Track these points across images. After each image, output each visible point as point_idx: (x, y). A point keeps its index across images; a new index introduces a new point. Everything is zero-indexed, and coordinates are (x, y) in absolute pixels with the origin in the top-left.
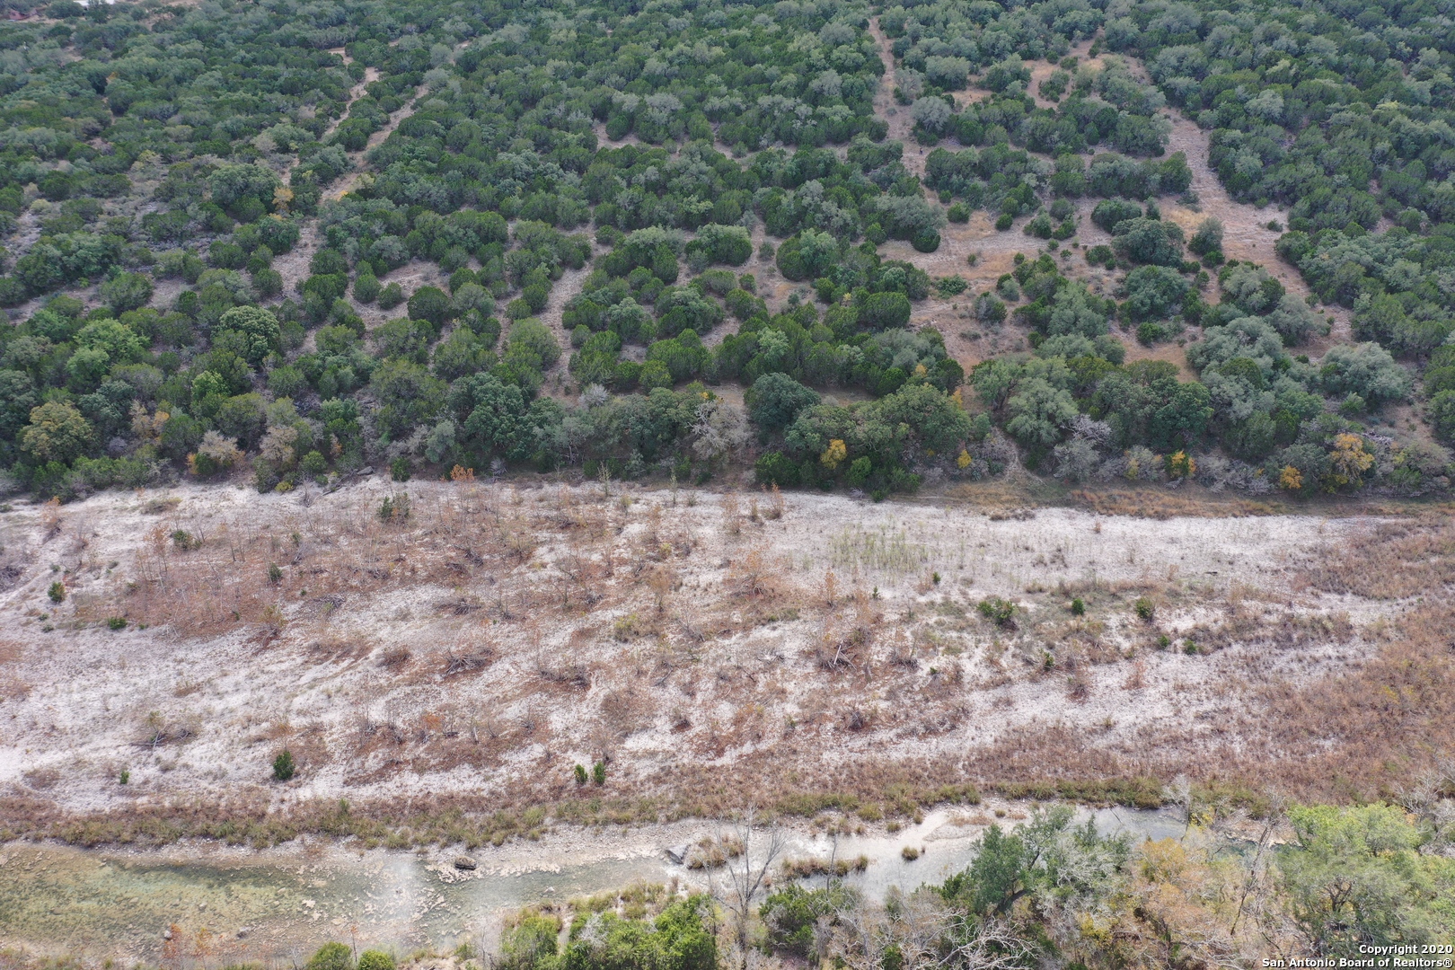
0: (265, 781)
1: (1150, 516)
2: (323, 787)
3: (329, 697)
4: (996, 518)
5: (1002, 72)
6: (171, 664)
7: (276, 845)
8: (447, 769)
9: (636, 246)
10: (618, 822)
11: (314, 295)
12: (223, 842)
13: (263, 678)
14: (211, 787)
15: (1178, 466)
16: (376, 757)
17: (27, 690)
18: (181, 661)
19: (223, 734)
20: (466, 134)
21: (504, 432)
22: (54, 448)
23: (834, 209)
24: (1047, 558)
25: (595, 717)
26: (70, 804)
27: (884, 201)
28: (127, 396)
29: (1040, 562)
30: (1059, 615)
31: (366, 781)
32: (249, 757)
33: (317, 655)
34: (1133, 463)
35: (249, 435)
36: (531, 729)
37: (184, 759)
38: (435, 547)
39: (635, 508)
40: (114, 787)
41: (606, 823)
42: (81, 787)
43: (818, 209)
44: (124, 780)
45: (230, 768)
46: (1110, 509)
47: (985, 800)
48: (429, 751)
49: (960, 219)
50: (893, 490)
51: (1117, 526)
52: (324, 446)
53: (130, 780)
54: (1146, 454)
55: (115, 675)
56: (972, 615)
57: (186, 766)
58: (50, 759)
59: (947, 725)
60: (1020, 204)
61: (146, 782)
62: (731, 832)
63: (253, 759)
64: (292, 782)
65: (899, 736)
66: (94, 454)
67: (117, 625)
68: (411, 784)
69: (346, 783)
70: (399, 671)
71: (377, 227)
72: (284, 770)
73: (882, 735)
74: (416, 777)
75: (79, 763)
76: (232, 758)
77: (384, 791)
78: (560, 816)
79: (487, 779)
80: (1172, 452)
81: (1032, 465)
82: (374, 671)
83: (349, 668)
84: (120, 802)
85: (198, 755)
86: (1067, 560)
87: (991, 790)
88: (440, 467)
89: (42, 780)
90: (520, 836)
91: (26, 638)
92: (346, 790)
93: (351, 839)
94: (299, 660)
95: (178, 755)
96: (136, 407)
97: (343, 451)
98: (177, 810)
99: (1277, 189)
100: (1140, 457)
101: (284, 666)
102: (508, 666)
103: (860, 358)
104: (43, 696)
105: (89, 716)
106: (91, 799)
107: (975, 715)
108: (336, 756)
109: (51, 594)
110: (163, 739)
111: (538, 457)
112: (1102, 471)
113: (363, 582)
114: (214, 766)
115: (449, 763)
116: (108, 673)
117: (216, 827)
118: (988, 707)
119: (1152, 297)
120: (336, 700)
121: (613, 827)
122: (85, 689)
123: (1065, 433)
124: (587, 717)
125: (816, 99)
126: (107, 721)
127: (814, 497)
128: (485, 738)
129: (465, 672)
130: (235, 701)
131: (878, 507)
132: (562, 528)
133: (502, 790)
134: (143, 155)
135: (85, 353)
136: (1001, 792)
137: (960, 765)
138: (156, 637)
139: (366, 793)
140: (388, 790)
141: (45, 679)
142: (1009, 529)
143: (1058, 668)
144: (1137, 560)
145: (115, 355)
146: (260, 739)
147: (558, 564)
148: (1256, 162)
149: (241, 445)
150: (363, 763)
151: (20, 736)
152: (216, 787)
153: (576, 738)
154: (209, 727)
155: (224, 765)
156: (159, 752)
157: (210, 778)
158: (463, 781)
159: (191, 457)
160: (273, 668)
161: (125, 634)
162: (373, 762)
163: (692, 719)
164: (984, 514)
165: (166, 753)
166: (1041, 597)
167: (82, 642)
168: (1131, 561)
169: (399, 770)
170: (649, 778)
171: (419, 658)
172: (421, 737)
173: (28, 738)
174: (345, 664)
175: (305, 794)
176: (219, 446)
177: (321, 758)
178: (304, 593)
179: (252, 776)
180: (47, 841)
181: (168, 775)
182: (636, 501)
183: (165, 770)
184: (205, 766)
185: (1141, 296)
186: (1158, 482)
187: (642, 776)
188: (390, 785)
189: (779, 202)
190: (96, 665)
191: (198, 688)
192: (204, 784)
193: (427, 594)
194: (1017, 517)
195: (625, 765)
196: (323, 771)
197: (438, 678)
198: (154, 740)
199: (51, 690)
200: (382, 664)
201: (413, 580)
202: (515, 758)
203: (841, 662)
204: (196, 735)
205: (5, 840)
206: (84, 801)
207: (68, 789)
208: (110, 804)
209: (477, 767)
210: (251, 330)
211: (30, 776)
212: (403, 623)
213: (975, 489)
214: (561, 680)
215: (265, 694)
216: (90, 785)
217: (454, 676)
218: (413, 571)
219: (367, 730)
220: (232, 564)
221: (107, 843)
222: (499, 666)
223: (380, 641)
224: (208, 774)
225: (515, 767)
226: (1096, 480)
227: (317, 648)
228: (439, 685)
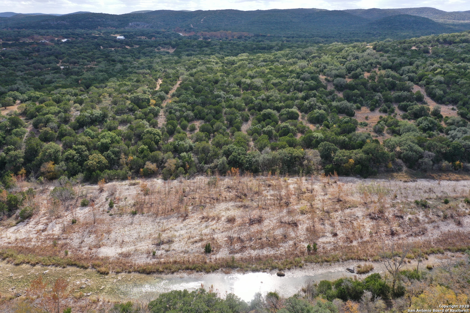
0: (202, 253)
1: (453, 180)
2: (223, 254)
3: (214, 230)
4: (405, 182)
5: (356, 73)
6: (156, 224)
7: (213, 271)
8: (262, 248)
9: (265, 114)
10: (327, 261)
11: (171, 126)
12: (194, 271)
13: (189, 226)
14: (184, 255)
15: (458, 165)
16: (237, 245)
17: (110, 231)
18: (159, 223)
19: (182, 241)
20: (201, 89)
21: (242, 160)
22: (97, 167)
23: (321, 105)
24: (427, 191)
25: (305, 233)
26: (137, 262)
27: (334, 104)
28: (119, 152)
29: (425, 192)
30: (441, 204)
31: (237, 253)
32: (195, 247)
33: (204, 220)
34: (444, 164)
35: (161, 164)
36: (285, 237)
37: (172, 248)
38: (230, 192)
39: (289, 181)
40: (151, 256)
41: (322, 262)
42: (140, 256)
43: (316, 105)
44: (154, 255)
45: (189, 250)
46: (440, 179)
47: (445, 253)
48: (255, 243)
49: (359, 108)
50: (369, 175)
51: (444, 183)
52: (184, 166)
53: (156, 254)
54: (446, 162)
55: (138, 227)
56: (413, 205)
57: (174, 250)
58: (125, 250)
59: (422, 233)
60: (376, 104)
61: (162, 255)
62: (368, 264)
63: (196, 247)
64: (212, 253)
65: (407, 236)
66: (109, 169)
67: (134, 214)
68: (254, 253)
69: (230, 253)
70: (233, 223)
71: (184, 109)
72: (208, 250)
73: (402, 236)
74: (253, 251)
75: (136, 250)
76: (189, 247)
77: (244, 255)
78: (306, 261)
79: (277, 251)
80: (455, 161)
81: (410, 167)
82: (225, 223)
83: (217, 222)
84: (155, 260)
85: (176, 246)
86: (434, 191)
87: (446, 250)
88: (223, 172)
89: (127, 255)
90: (295, 266)
91: (104, 217)
92: (231, 255)
93: (238, 269)
94: (199, 221)
95: (170, 247)
97: (190, 167)
98: (175, 262)
99: (451, 99)
100: (445, 164)
101: (195, 223)
102: (269, 221)
103: (347, 139)
104: (116, 233)
105: (134, 238)
106: (144, 260)
107: (429, 230)
108: (223, 246)
109: (109, 205)
110: (163, 243)
111: (253, 168)
112: (434, 168)
113: (210, 201)
114: (184, 249)
115: (262, 247)
116: (136, 226)
117: (190, 266)
118: (432, 228)
119: (428, 125)
120: (216, 231)
121: (326, 263)
122: (130, 231)
124: (303, 233)
125: (303, 79)
126: (140, 239)
127: (346, 178)
128: (271, 239)
129: (255, 223)
130: (183, 232)
131: (366, 180)
132: (268, 186)
133: (284, 253)
134: (103, 94)
135: (104, 141)
136: (449, 250)
137: (432, 243)
138: (148, 216)
139: (238, 256)
140: (246, 254)
141: (115, 228)
142: (411, 184)
143: (448, 218)
144: (456, 190)
145: (112, 142)
146: (196, 242)
147: (271, 195)
148: (442, 92)
149: (158, 167)
150: (234, 247)
151: (112, 244)
152: (186, 255)
153: (302, 239)
154: (177, 239)
155: (187, 249)
156: (162, 246)
157: (183, 253)
158: (266, 252)
159: (141, 170)
160: (191, 223)
161: (137, 216)
162: (237, 246)
163: (338, 233)
164: (401, 181)
165: (166, 247)
166: (432, 200)
167: (124, 218)
168: (455, 191)
169: (247, 249)
170: (331, 249)
171: (239, 221)
172: (251, 240)
173: (116, 244)
174: (215, 222)
175: (218, 256)
176: (151, 166)
177: (219, 247)
178: (192, 204)
179: (197, 252)
181: (169, 253)
182: (289, 180)
183: (167, 251)
184: (180, 250)
185: (424, 124)
186: (451, 171)
187: (329, 248)
188: (244, 253)
189: (304, 103)
190: (132, 224)
191: (168, 229)
192: (182, 255)
193: (231, 204)
194: (411, 181)
195: (322, 246)
196: (221, 250)
197: (247, 225)
198: (160, 243)
199: (118, 231)
200: (227, 221)
201: (226, 200)
202: (284, 245)
203: (379, 217)
204: (173, 242)
205: (118, 273)
206: (142, 261)
207: (135, 257)
208: (152, 261)
209: (272, 248)
210: (154, 134)
211: (121, 254)
212: (228, 211)
213: (395, 174)
214: (289, 224)
215: (192, 230)
216: (142, 256)
217: (252, 224)
218: (225, 198)
219: (230, 239)
220: (165, 197)
221: (154, 272)
222: (266, 221)
223: (223, 216)
224: (182, 252)
225: (285, 247)
226: (433, 171)
227: (203, 218)
228: (249, 226)
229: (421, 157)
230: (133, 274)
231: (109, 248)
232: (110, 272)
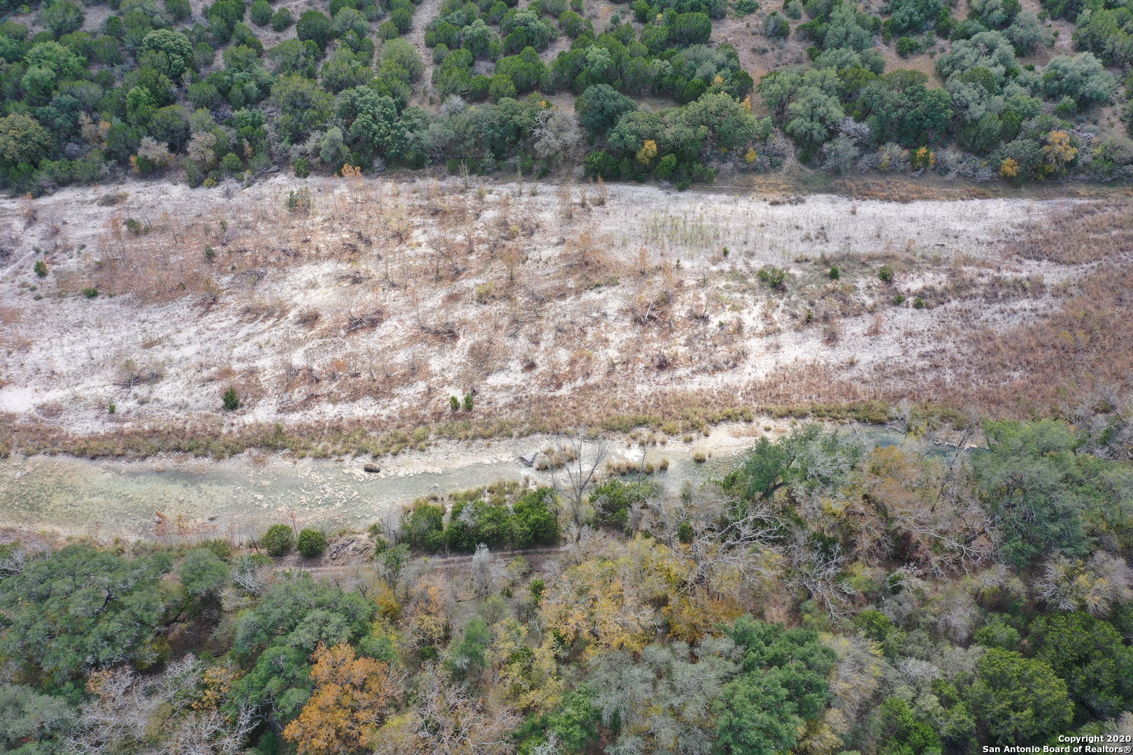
0: (218, 410)
1: (896, 200)
2: (262, 414)
3: (261, 347)
4: (774, 203)
6: (137, 324)
7: (231, 456)
8: (354, 401)
10: (484, 438)
11: (218, 19)
12: (191, 454)
13: (209, 334)
14: (178, 415)
15: (921, 159)
16: (300, 392)
17: (29, 344)
18: (144, 321)
19: (183, 376)
21: (382, 136)
22: (21, 152)
24: (813, 234)
25: (464, 360)
26: (74, 428)
28: (73, 108)
29: (807, 238)
30: (820, 280)
31: (294, 410)
32: (204, 393)
33: (248, 316)
34: (885, 157)
35: (178, 141)
36: (415, 370)
37: (156, 395)
38: (333, 231)
39: (489, 198)
40: (105, 415)
41: (474, 438)
42: (80, 416)
44: (112, 410)
45: (191, 401)
46: (865, 194)
47: (757, 419)
48: (340, 387)
50: (693, 181)
51: (871, 209)
52: (238, 149)
53: (117, 410)
54: (896, 149)
55: (94, 333)
56: (752, 280)
57: (157, 400)
58: (55, 395)
59: (731, 363)
61: (129, 412)
62: (567, 443)
63: (207, 394)
64: (238, 411)
65: (693, 372)
66: (54, 157)
67: (92, 295)
68: (330, 411)
69: (279, 411)
70: (312, 327)
72: (231, 403)
73: (681, 372)
74: (331, 406)
75: (76, 399)
76: (192, 394)
77: (308, 417)
78: (440, 434)
79: (384, 408)
80: (917, 148)
81: (805, 160)
82: (293, 328)
83: (274, 325)
84: (110, 427)
85: (166, 391)
86: (829, 236)
87: (761, 412)
88: (332, 166)
89: (51, 411)
90: (411, 448)
91: (22, 305)
92: (279, 416)
93: (287, 451)
94: (235, 320)
95: (151, 392)
96: (84, 118)
97: (254, 153)
98: (154, 432)
100: (892, 151)
101: (223, 325)
102: (395, 323)
103: (669, 70)
104: (41, 349)
105: (79, 363)
106: (89, 425)
107: (751, 356)
108: (270, 391)
109: (36, 270)
110: (138, 380)
111: (410, 156)
112: (860, 164)
113: (279, 259)
114: (178, 399)
115: (354, 397)
116: (89, 331)
117: (185, 444)
118: (762, 350)
119: (911, 15)
120: (266, 350)
121: (479, 441)
122: (73, 343)
123: (833, 134)
124: (458, 361)
126: (93, 367)
127: (631, 188)
128: (381, 377)
129: (362, 328)
130: (189, 351)
131: (681, 195)
132: (433, 215)
133: (396, 415)
136: (769, 413)
137: (739, 394)
138: (123, 303)
139: (294, 419)
140: (311, 416)
141: (41, 336)
142: (785, 212)
143: (817, 320)
144: (883, 235)
145: (60, 73)
146: (211, 380)
147: (430, 243)
149: (172, 148)
150: (291, 397)
151: (29, 379)
152: (181, 415)
153: (450, 376)
154: (172, 371)
155: (186, 399)
156: (136, 389)
157: (177, 409)
158: (364, 409)
159: (133, 159)
160: (215, 326)
161: (98, 301)
162: (298, 395)
163: (537, 361)
164: (765, 200)
165: (141, 390)
166: (807, 265)
167: (65, 307)
168: (878, 236)
169: (318, 402)
170: (506, 406)
171: (327, 320)
172: (333, 377)
173: (35, 380)
174: (271, 322)
175: (249, 419)
176: (154, 149)
177: (259, 394)
178: (233, 268)
179: (207, 407)
180: (60, 455)
181: (145, 407)
182: (490, 192)
183: (142, 403)
184: (171, 400)
185: (902, 14)
186: (904, 172)
187: (501, 403)
188: (311, 412)
190: (79, 325)
191: (159, 341)
192: (172, 413)
193: (328, 267)
194: (791, 202)
195: (487, 396)
196: (261, 403)
197: (343, 332)
198: (130, 382)
199: (47, 344)
200: (299, 322)
201: (318, 257)
202: (405, 392)
203: (651, 318)
204: (162, 377)
205: (28, 455)
206: (84, 425)
207: (70, 417)
208: (102, 428)
209: (376, 399)
210: (168, 51)
211: (41, 408)
212: (313, 291)
213: (759, 179)
214: (437, 333)
215: (211, 345)
216: (86, 414)
217: (354, 331)
218: (317, 249)
219: (291, 372)
220: (175, 245)
221: (105, 456)
222: (388, 323)
223: (296, 305)
224: (175, 405)
225: (408, 396)
226: (855, 171)
227: (247, 310)
228: (344, 338)
230: (61, 459)
231: (19, 389)
232: (12, 453)
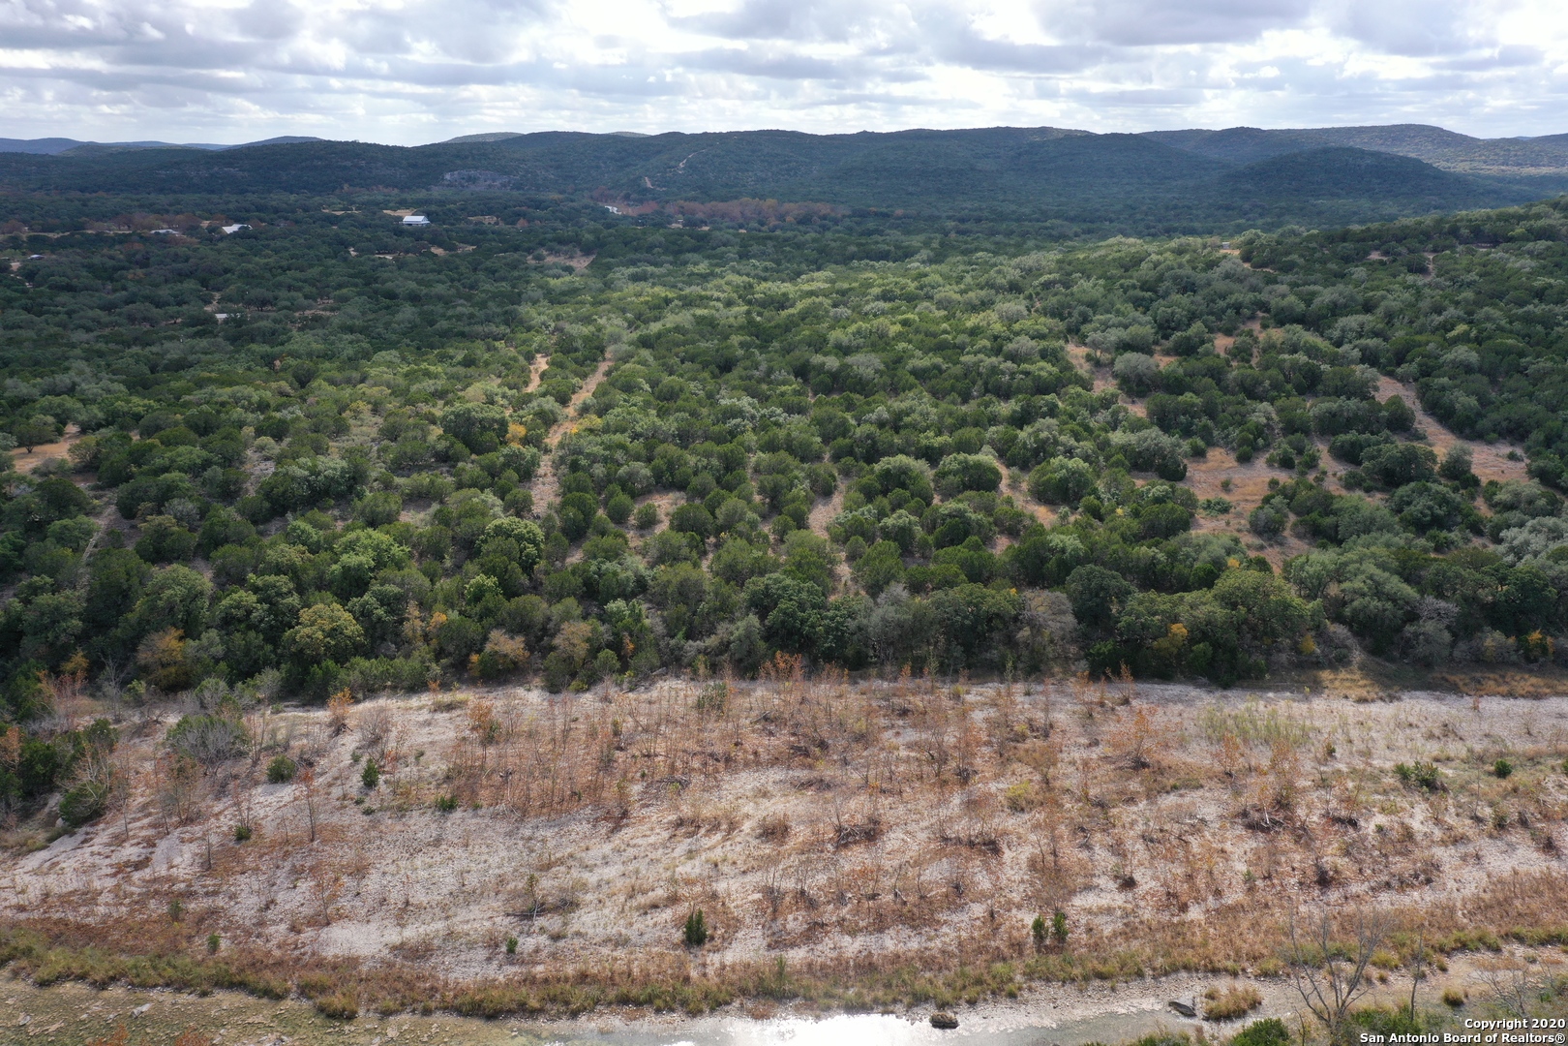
0: (675, 946)
1: (1523, 696)
2: (745, 950)
3: (716, 865)
4: (1362, 700)
5: (1188, 338)
6: (521, 843)
7: (712, 1010)
8: (881, 930)
9: (888, 471)
10: (1102, 976)
11: (575, 511)
12: (649, 1008)
13: (631, 852)
14: (615, 954)
15: (1537, 645)
16: (795, 919)
17: (365, 868)
18: (530, 839)
19: (608, 904)
20: (677, 388)
21: (813, 626)
22: (327, 647)
23: (1072, 442)
24: (1437, 732)
25: (1026, 877)
26: (455, 975)
27: (1117, 437)
29: (1431, 736)
30: (1485, 778)
31: (793, 945)
32: (651, 923)
33: (683, 830)
34: (1488, 642)
35: (539, 637)
36: (958, 892)
37: (575, 927)
38: (771, 734)
39: (970, 698)
40: (501, 956)
41: (1086, 978)
42: (463, 957)
43: (1056, 442)
44: (511, 950)
45: (632, 933)
46: (1479, 690)
47: (1506, 948)
48: (856, 912)
49: (1199, 454)
50: (1240, 678)
51: (1492, 705)
52: (616, 646)
53: (518, 949)
54: (1498, 635)
55: (459, 852)
56: (1389, 780)
57: (578, 934)
58: (412, 933)
59: (1422, 877)
60: (1255, 439)
61: (537, 951)
62: (1241, 985)
63: (655, 925)
64: (708, 946)
65: (1373, 889)
66: (369, 655)
67: (447, 807)
68: (852, 946)
69: (770, 947)
70: (783, 843)
71: (619, 455)
72: (695, 935)
73: (1355, 889)
74: (847, 938)
75: (450, 935)
76: (631, 924)
77: (817, 953)
78: (1030, 975)
79: (930, 939)
80: (1526, 632)
81: (1375, 651)
82: (755, 842)
83: (725, 839)
85: (585, 920)
86: (1461, 733)
87: (1507, 937)
88: (748, 667)
89: (418, 952)
90: (993, 993)
91: (346, 820)
92: (773, 954)
93: (798, 1001)
94: (666, 835)
95: (565, 924)
96: (413, 610)
97: (638, 649)
98: (583, 977)
99: (1505, 424)
100: (1493, 640)
101: (652, 839)
102: (902, 836)
103: (1162, 557)
104: (384, 873)
105: (445, 891)
106: (478, 970)
107: (1446, 868)
108: (748, 921)
109: (364, 777)
110: (542, 909)
111: (849, 652)
112: (1457, 653)
113: (705, 764)
114: (612, 931)
115: (880, 925)
116: (451, 850)
117: (635, 991)
118: (1456, 862)
120: (725, 868)
121: (1097, 983)
122: (430, 866)
124: (1017, 878)
125: (1013, 357)
126: (466, 896)
127: (1163, 687)
128: (912, 899)
129: (855, 842)
130: (610, 872)
131: (1229, 693)
132: (900, 715)
133: (953, 948)
134: (354, 405)
135: (351, 559)
136: (1520, 939)
137: (1460, 913)
138: (494, 816)
139: (796, 956)
140: (825, 950)
141: (382, 857)
142: (1382, 710)
143: (1511, 825)
144: (1534, 731)
145: (380, 564)
146: (655, 906)
147: (910, 746)
148: (1473, 401)
149: (530, 647)
150: (784, 926)
151: (371, 912)
152: (620, 953)
153: (1016, 897)
154: (589, 897)
155: (624, 931)
156: (540, 921)
157: (610, 946)
158: (893, 942)
159: (475, 658)
160: (639, 841)
161: (458, 814)
162: (794, 922)
163: (1137, 876)
164: (1346, 697)
165: (552, 922)
166: (1453, 764)
167: (412, 822)
168: (1529, 734)
169: (827, 933)
170: (1115, 935)
171: (800, 833)
172: (840, 899)
173: (382, 914)
174: (718, 836)
175: (727, 957)
176: (506, 644)
177: (734, 925)
178: (643, 775)
179: (659, 941)
180: (438, 1013)
181: (561, 944)
182: (968, 693)
183: (556, 937)
184: (601, 933)
186: (1514, 665)
187: (1108, 931)
188: (820, 947)
189: (1016, 437)
190: (437, 842)
191: (561, 862)
192: (605, 951)
193: (776, 774)
194: (1381, 699)
195: (1083, 922)
196: (740, 935)
197: (830, 847)
198: (531, 910)
199: (392, 868)
200: (761, 835)
201: (758, 763)
202: (955, 918)
203: (1275, 823)
204: (578, 905)
205: (386, 1013)
206: (469, 972)
207: (447, 960)
208: (502, 973)
209: (914, 928)
210: (520, 538)
211: (398, 949)
212: (765, 800)
213: (1326, 675)
214: (971, 844)
215: (642, 865)
216: (471, 955)
217: (846, 846)
218: (755, 753)
219: (772, 896)
220: (553, 750)
221: (510, 1013)
222: (892, 835)
223: (748, 816)
224: (607, 941)
225: (958, 927)
226: (1453, 663)
227: (680, 823)
228: (834, 853)
229: (1412, 616)
230: (438, 1020)
231: (359, 925)
232: (361, 1012)
